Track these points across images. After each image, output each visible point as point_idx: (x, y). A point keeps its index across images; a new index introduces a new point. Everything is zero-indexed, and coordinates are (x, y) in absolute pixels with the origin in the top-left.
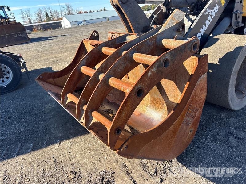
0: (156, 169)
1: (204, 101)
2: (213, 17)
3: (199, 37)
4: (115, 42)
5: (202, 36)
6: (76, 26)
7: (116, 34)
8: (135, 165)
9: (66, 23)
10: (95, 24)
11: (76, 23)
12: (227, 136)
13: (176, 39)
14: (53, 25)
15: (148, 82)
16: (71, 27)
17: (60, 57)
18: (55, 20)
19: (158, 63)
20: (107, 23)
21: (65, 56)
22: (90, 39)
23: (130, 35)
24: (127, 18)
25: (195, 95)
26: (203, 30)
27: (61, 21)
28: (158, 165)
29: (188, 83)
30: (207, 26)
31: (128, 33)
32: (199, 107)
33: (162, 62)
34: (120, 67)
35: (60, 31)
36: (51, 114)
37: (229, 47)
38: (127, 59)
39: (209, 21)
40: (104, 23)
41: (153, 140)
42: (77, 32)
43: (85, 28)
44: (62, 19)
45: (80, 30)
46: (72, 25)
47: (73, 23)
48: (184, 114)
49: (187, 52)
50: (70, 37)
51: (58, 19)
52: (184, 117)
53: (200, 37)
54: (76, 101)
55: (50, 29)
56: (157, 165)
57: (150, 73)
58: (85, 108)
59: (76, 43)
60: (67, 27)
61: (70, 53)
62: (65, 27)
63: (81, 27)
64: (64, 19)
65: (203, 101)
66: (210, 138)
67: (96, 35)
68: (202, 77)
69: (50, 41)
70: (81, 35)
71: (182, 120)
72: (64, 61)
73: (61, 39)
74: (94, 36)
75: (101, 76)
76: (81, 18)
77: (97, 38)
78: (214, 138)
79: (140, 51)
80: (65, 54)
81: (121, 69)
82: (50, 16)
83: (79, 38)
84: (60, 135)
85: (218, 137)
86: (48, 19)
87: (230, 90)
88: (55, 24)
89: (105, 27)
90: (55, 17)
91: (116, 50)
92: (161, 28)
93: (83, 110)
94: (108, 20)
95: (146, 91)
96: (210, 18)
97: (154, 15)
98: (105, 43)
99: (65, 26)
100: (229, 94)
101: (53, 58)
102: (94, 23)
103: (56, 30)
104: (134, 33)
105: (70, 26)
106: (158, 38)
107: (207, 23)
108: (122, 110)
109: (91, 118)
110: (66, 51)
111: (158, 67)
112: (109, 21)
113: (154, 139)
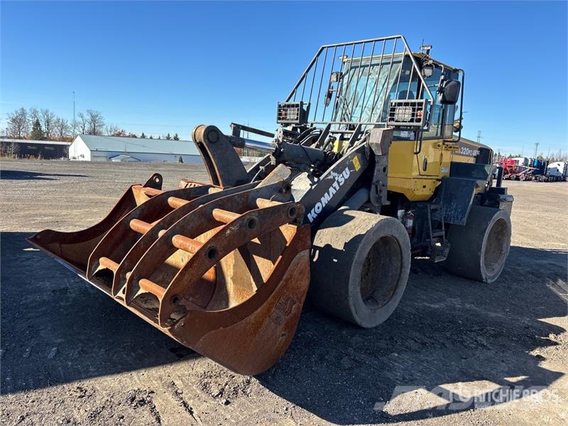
0: (223, 389)
1: (306, 291)
2: (341, 184)
3: (318, 208)
4: (190, 193)
5: (323, 208)
6: (104, 160)
7: (193, 184)
8: (190, 384)
9: (79, 150)
10: (148, 163)
11: (105, 154)
12: (340, 357)
13: (272, 200)
14: (47, 150)
15: (226, 242)
16: (89, 160)
17: (64, 215)
18: (54, 140)
19: (240, 222)
20: (176, 166)
21: (76, 215)
22: (145, 186)
23: (214, 187)
24: (214, 163)
25: (290, 278)
26: (326, 199)
27: (69, 143)
28: (227, 386)
29: (281, 257)
30: (331, 196)
31: (212, 184)
32: (297, 298)
33: (246, 221)
34: (191, 224)
35: (64, 165)
36: (40, 310)
37: (353, 227)
38: (202, 215)
39: (335, 188)
40: (170, 165)
41: (221, 328)
42: (106, 172)
43: (123, 167)
44: (72, 140)
45: (112, 170)
46: (93, 156)
47: (96, 154)
48: (273, 303)
49: (281, 217)
50: (90, 181)
51: (64, 139)
52: (272, 307)
53: (321, 209)
54: (114, 267)
55: (36, 156)
56: (225, 385)
57: (228, 232)
58: (128, 275)
59: (102, 193)
60: (81, 159)
61: (87, 211)
62: (74, 158)
63: (116, 164)
64: (79, 140)
65: (304, 292)
66: (314, 358)
67: (157, 180)
68: (302, 253)
69: (41, 182)
70: (116, 181)
71: (269, 311)
72: (73, 225)
73: (66, 181)
74: (154, 183)
75: (161, 233)
76: (118, 145)
77: (159, 186)
78: (322, 358)
79: (222, 206)
80: (75, 212)
81: (193, 227)
82: (44, 128)
83: (111, 185)
84: (59, 341)
85: (326, 357)
86: (38, 133)
87: (351, 288)
88: (52, 149)
89: (171, 173)
90: (56, 132)
91: (188, 202)
92: (258, 183)
93: (125, 279)
94: (181, 161)
95: (220, 253)
96: (335, 184)
97: (260, 167)
98: (175, 191)
99: (76, 156)
100: (350, 294)
101: (45, 216)
102: (146, 161)
103: (53, 160)
104: (221, 186)
105: (88, 158)
106: (251, 196)
107: (332, 190)
108: (186, 271)
109: (135, 290)
110: (77, 206)
111: (240, 226)
112: (181, 163)
113: (224, 327)
